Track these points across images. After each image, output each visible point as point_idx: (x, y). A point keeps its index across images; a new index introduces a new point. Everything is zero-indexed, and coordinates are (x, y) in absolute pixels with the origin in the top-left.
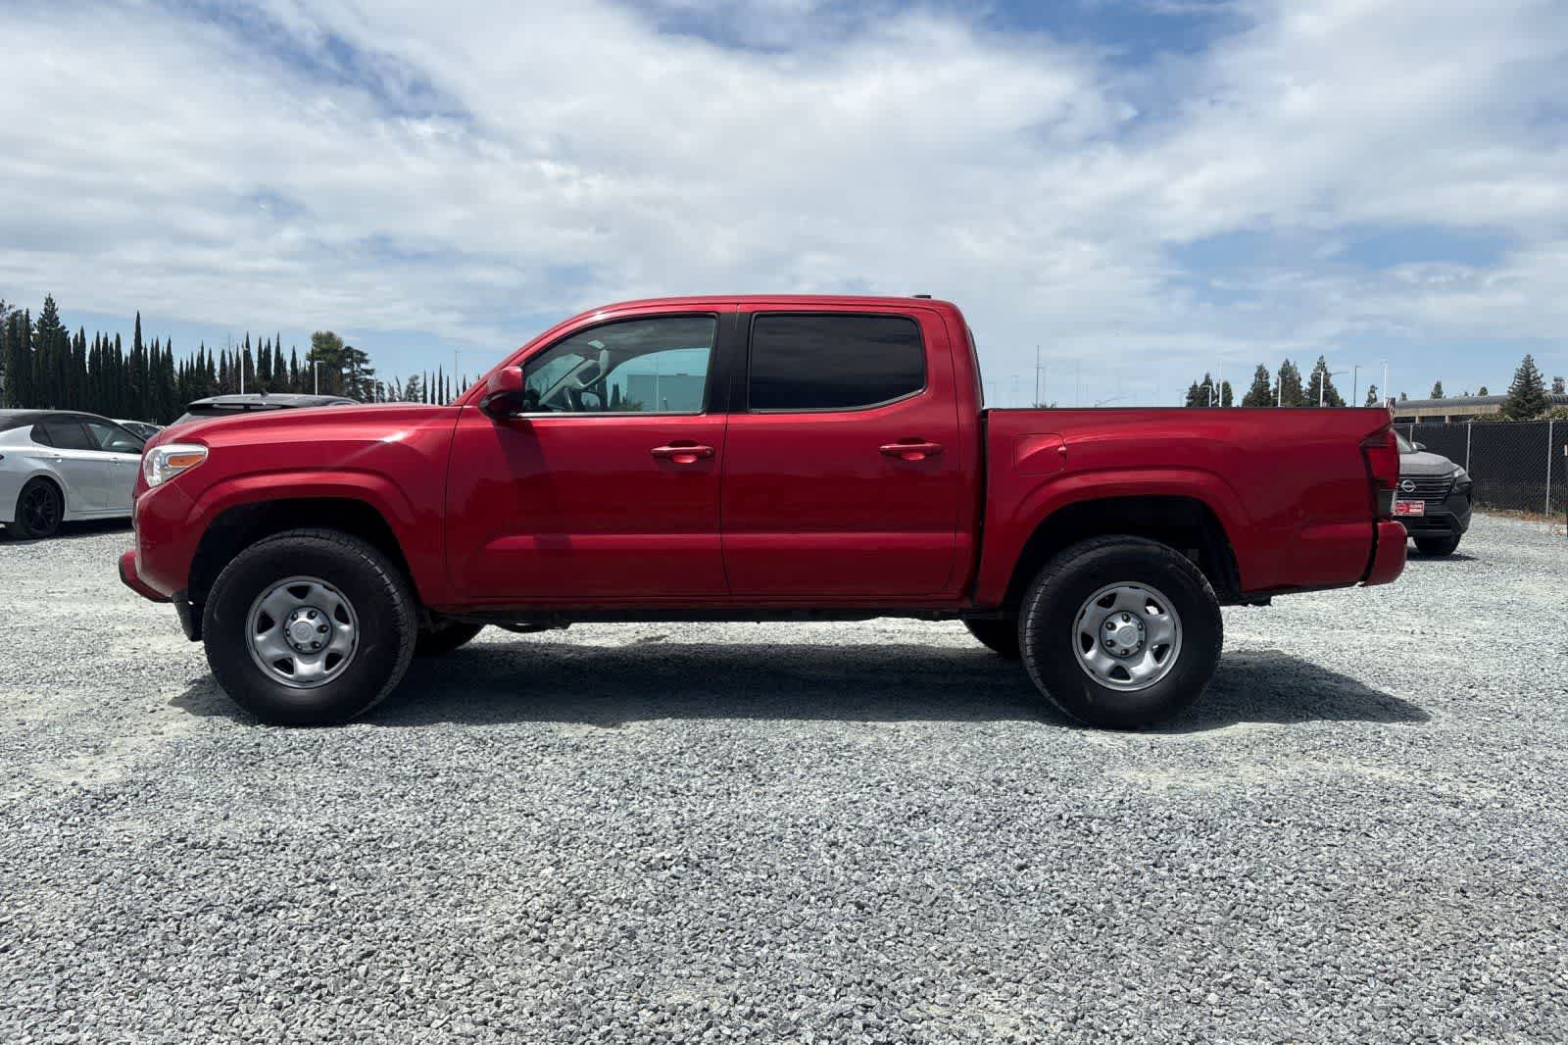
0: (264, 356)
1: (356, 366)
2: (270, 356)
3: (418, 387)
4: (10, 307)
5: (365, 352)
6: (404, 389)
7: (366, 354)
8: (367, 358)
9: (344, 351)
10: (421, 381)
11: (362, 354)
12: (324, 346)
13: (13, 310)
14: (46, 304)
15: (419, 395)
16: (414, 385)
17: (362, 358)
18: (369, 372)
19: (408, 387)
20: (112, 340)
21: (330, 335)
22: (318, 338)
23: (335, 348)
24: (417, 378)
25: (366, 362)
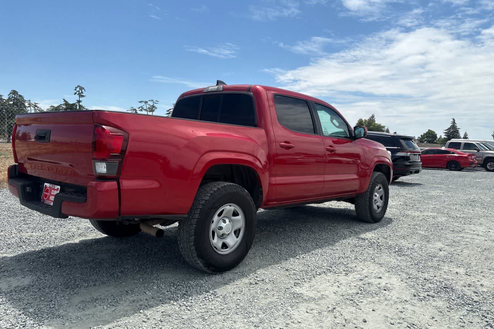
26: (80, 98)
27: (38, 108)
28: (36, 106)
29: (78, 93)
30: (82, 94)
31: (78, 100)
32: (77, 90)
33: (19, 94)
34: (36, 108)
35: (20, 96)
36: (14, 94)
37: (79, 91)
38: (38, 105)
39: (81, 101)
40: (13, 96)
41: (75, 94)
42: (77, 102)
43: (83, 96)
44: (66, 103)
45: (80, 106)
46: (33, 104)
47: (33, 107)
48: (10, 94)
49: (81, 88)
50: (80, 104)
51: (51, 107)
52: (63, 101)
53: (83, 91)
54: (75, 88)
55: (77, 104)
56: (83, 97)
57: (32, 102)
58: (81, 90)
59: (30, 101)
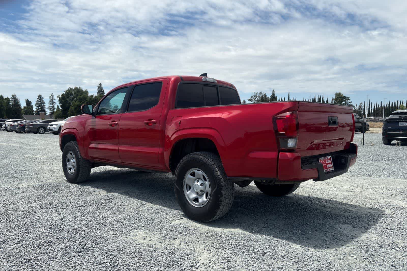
0: (319, 100)
1: (346, 101)
2: (321, 100)
3: (362, 106)
4: (263, 93)
5: (349, 97)
6: (358, 107)
7: (349, 98)
8: (349, 99)
9: (343, 97)
10: (363, 105)
11: (348, 98)
12: (338, 96)
13: (264, 94)
14: (273, 92)
15: (362, 108)
16: (361, 105)
17: (348, 99)
18: (350, 102)
19: (359, 106)
20: (283, 99)
21: (340, 93)
22: (336, 94)
23: (341, 96)
24: (362, 103)
25: (349, 100)
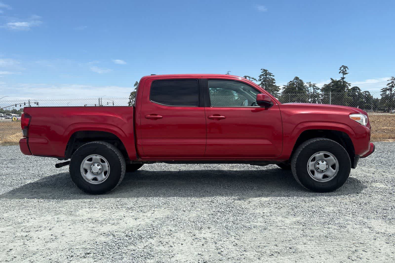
26: (344, 76)
27: (316, 87)
28: (314, 86)
29: (342, 72)
30: (345, 72)
31: (342, 78)
32: (341, 69)
33: (299, 79)
34: (314, 87)
35: (300, 80)
36: (296, 80)
37: (343, 70)
38: (315, 85)
39: (345, 78)
40: (295, 81)
41: (340, 73)
42: (341, 79)
43: (347, 73)
44: (333, 81)
45: (344, 82)
46: (312, 85)
47: (312, 87)
48: (294, 79)
49: (345, 67)
50: (344, 80)
51: (324, 85)
52: (331, 79)
53: (347, 69)
54: (340, 68)
55: (341, 80)
56: (346, 75)
57: (312, 83)
58: (345, 69)
59: (310, 82)
